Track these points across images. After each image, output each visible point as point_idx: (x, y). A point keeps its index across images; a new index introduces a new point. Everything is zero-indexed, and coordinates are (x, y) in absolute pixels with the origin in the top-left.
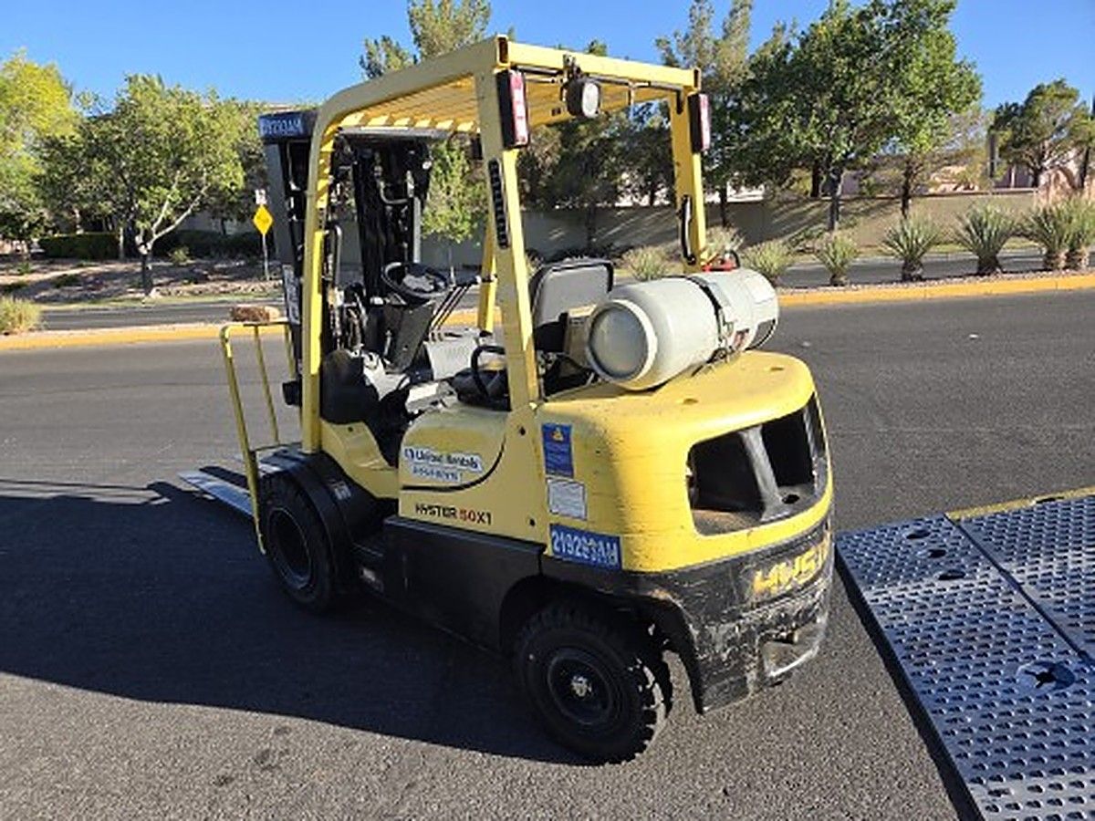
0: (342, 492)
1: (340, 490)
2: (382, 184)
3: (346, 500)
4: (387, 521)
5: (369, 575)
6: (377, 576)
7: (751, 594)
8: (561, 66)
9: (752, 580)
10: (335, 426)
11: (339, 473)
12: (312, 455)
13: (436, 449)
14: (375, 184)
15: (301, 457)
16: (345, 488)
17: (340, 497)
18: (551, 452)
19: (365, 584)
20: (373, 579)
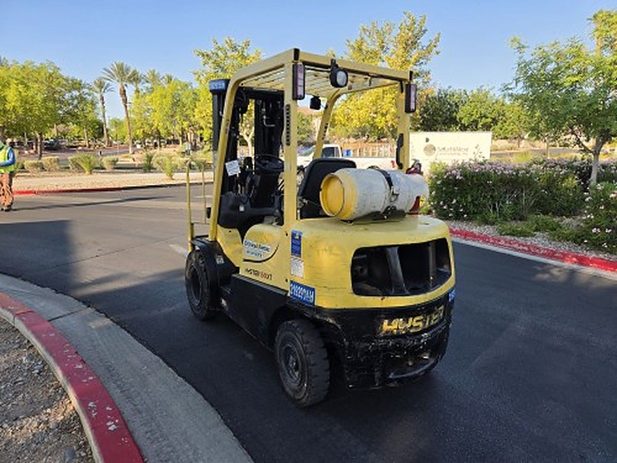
0: (220, 261)
1: (219, 260)
2: (265, 117)
3: (220, 265)
4: (234, 275)
5: (224, 302)
6: (227, 303)
7: (381, 331)
8: (330, 64)
9: (383, 323)
10: (223, 228)
11: (221, 253)
12: (211, 242)
13: (256, 241)
14: (262, 117)
15: (207, 242)
16: (222, 259)
17: (218, 262)
18: (295, 245)
19: (221, 307)
20: (225, 304)
